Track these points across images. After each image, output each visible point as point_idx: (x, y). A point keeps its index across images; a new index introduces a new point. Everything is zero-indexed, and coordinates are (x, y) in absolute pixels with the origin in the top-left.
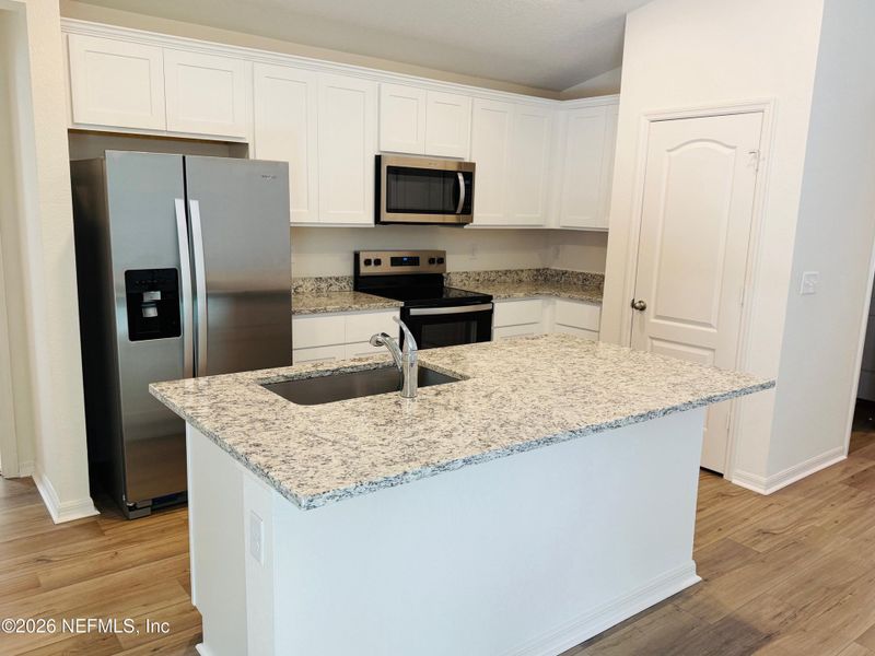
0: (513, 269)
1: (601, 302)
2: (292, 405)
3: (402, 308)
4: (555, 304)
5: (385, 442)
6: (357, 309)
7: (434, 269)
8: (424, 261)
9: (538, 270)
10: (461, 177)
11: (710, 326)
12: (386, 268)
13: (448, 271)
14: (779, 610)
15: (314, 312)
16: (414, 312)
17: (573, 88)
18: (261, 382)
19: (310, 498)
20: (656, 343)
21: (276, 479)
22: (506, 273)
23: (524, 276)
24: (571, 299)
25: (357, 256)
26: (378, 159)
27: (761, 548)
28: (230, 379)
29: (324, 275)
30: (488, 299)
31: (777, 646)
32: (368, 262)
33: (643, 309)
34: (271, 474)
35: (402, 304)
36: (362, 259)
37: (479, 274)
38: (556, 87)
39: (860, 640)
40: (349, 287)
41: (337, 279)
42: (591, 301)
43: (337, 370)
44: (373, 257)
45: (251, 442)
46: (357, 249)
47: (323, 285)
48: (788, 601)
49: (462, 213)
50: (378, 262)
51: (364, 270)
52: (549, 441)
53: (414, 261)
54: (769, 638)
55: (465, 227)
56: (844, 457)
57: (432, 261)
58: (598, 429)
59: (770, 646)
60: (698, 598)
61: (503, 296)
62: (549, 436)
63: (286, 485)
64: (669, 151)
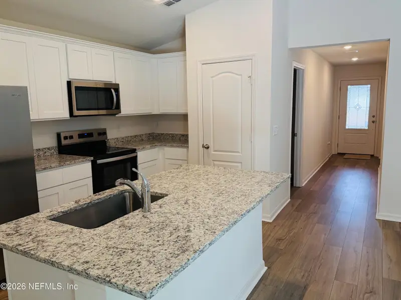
0: (138, 134)
1: (188, 147)
2: (85, 230)
3: (92, 161)
4: (164, 149)
5: (160, 243)
6: (68, 164)
7: (101, 138)
8: (95, 135)
9: (149, 134)
10: (113, 91)
11: (238, 152)
12: (76, 140)
13: (108, 138)
14: (302, 274)
15: (45, 169)
16: (99, 162)
17: (157, 48)
18: (49, 218)
19: (151, 291)
20: (216, 163)
21: (118, 283)
22: (136, 136)
23: (144, 137)
24: (172, 146)
25: (59, 135)
26: (69, 84)
27: (282, 246)
28: (30, 220)
29: (41, 147)
30: (134, 151)
31: (310, 290)
32: (66, 138)
33: (208, 148)
34: (112, 281)
35: (92, 158)
36: (62, 136)
37: (123, 139)
38: (149, 48)
39: (336, 279)
40: (56, 153)
41: (49, 149)
42: (182, 147)
43: (90, 202)
44: (68, 135)
45: (81, 261)
46: (59, 131)
47: (41, 153)
48: (303, 269)
49: (115, 109)
50: (71, 137)
51: (64, 142)
52: (236, 222)
53: (90, 135)
54: (306, 288)
55: (117, 116)
56: (290, 200)
57: (100, 134)
58: (249, 211)
59: (307, 291)
60: (270, 277)
61: (141, 148)
62: (235, 220)
63: (129, 286)
64: (212, 77)
